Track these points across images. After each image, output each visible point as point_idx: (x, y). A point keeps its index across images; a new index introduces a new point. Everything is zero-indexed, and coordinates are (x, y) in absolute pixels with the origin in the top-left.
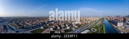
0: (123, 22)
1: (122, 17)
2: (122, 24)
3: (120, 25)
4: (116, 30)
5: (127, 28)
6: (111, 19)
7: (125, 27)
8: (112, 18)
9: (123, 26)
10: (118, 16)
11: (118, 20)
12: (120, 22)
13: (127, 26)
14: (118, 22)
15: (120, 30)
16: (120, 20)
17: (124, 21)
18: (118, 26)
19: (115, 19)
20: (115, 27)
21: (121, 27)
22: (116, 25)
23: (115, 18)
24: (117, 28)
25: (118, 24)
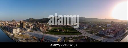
0: (19, 28)
1: (19, 22)
2: (19, 30)
3: (16, 32)
4: (13, 38)
5: (24, 34)
6: (4, 24)
7: (23, 33)
8: (6, 24)
9: (19, 33)
10: (13, 21)
11: (13, 25)
12: (16, 28)
13: (24, 32)
14: (13, 28)
15: (17, 37)
16: (16, 25)
17: (21, 26)
18: (14, 33)
19: (10, 25)
20: (10, 34)
21: (18, 34)
22: (12, 32)
23: (9, 23)
24: (13, 36)
25: (14, 30)
